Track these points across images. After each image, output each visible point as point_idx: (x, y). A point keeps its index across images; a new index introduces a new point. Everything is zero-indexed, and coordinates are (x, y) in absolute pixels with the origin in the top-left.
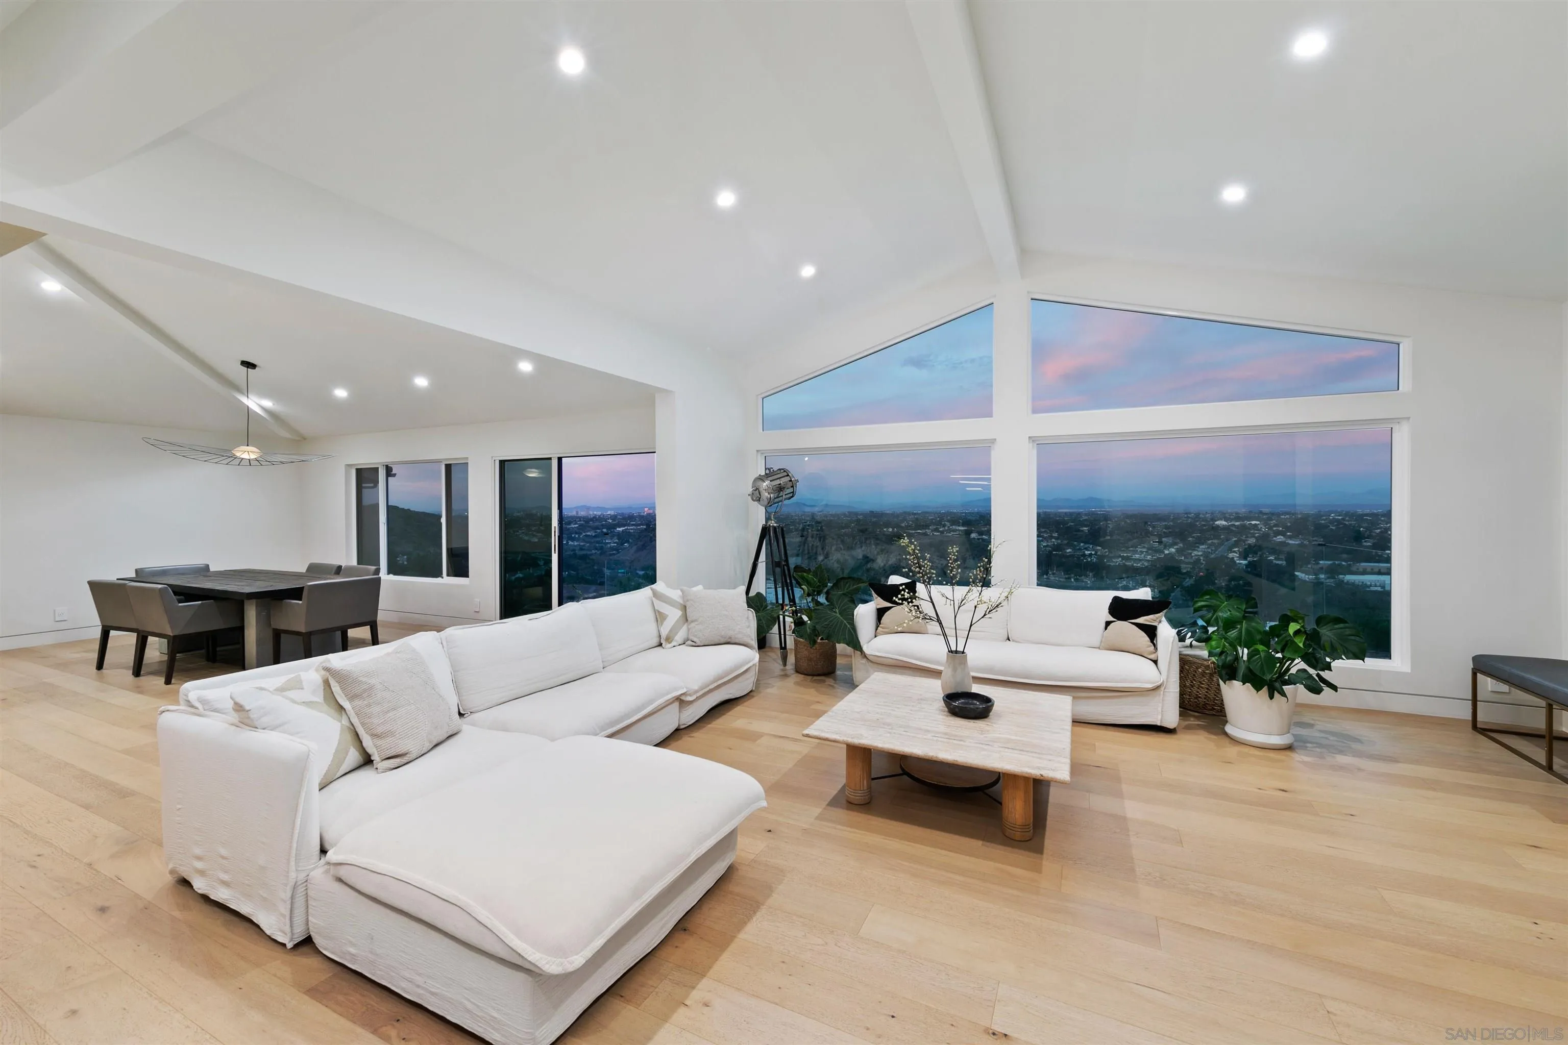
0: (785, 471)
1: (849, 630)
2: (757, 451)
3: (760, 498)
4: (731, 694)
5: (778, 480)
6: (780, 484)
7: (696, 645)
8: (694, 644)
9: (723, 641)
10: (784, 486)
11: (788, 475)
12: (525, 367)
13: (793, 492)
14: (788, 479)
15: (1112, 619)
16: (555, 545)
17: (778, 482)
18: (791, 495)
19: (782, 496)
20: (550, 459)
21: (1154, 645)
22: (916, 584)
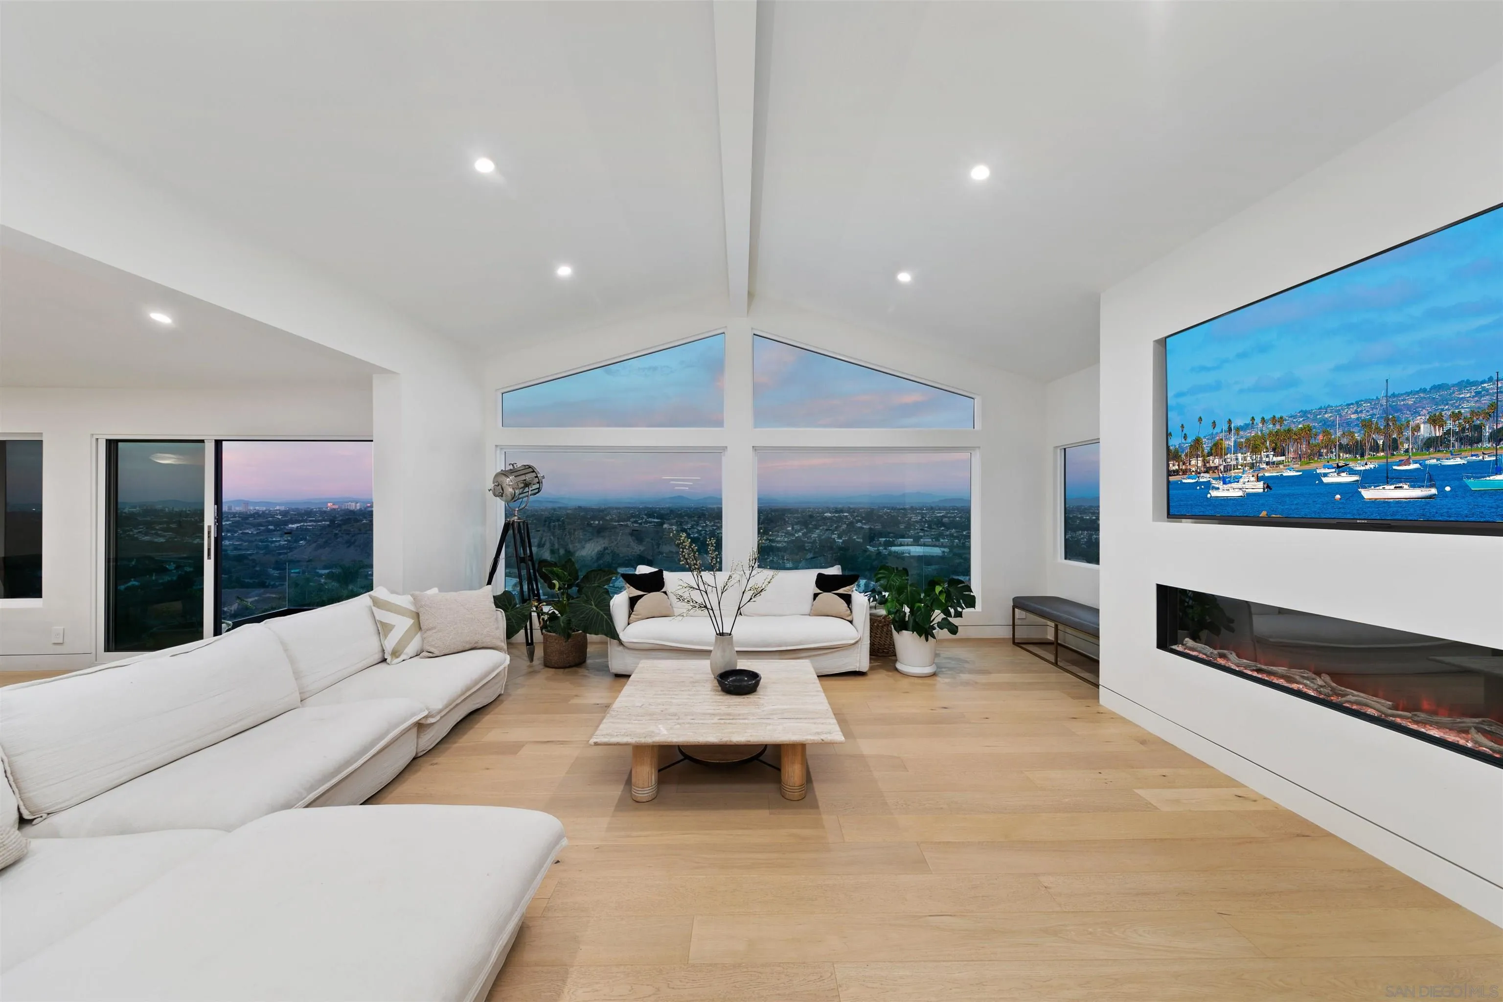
0: (530, 467)
1: (606, 620)
2: (496, 446)
3: (502, 494)
4: (478, 703)
5: (524, 476)
6: (525, 480)
7: (434, 655)
8: (431, 655)
9: (468, 646)
10: (530, 482)
11: (534, 471)
12: (161, 318)
13: (539, 488)
14: (534, 475)
15: (819, 591)
16: (209, 550)
17: (523, 478)
18: (537, 491)
19: (528, 492)
20: (202, 441)
21: (850, 609)
22: (663, 572)
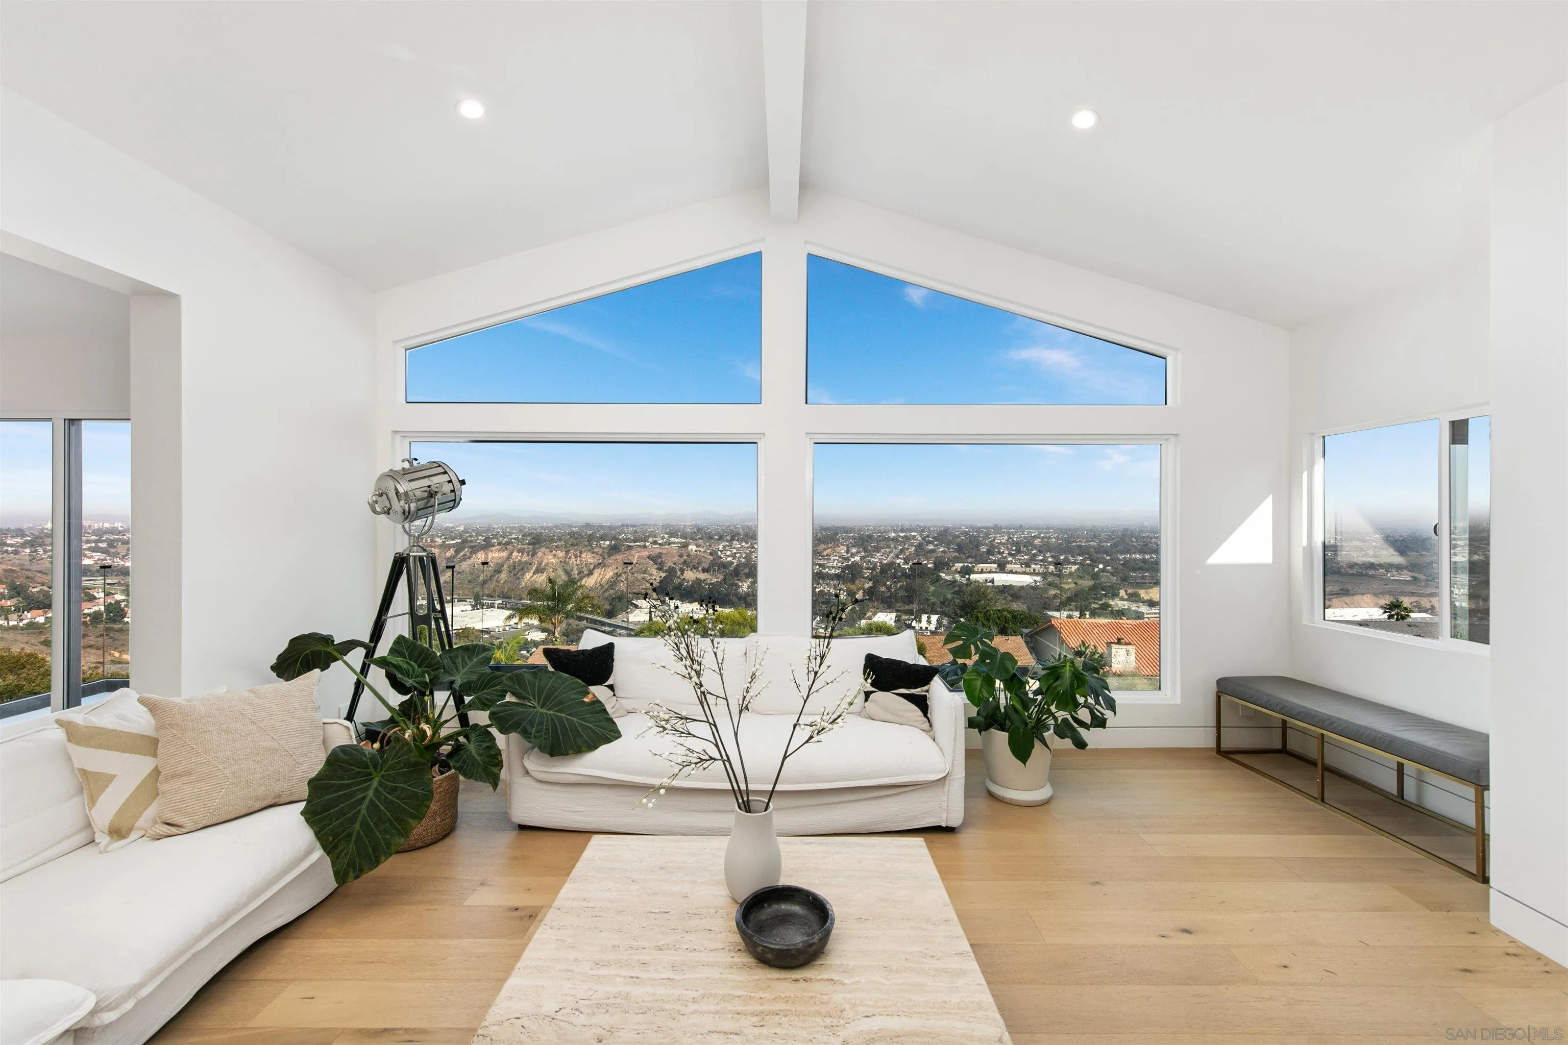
0: (440, 466)
2: (395, 432)
3: (389, 509)
4: (280, 917)
5: (427, 480)
6: (429, 486)
7: (185, 830)
8: (174, 830)
9: (259, 805)
10: (437, 490)
11: (445, 473)
13: (454, 500)
14: (445, 478)
15: (871, 688)
17: (426, 482)
18: (451, 504)
19: (433, 506)
